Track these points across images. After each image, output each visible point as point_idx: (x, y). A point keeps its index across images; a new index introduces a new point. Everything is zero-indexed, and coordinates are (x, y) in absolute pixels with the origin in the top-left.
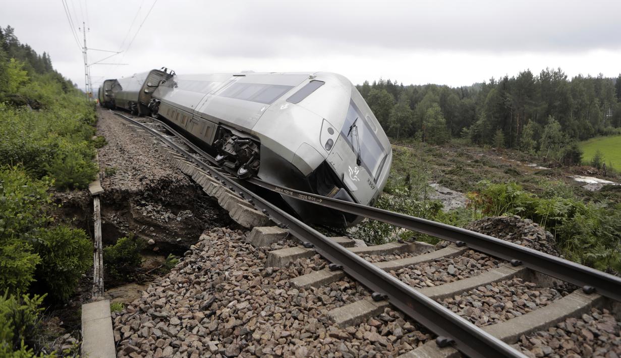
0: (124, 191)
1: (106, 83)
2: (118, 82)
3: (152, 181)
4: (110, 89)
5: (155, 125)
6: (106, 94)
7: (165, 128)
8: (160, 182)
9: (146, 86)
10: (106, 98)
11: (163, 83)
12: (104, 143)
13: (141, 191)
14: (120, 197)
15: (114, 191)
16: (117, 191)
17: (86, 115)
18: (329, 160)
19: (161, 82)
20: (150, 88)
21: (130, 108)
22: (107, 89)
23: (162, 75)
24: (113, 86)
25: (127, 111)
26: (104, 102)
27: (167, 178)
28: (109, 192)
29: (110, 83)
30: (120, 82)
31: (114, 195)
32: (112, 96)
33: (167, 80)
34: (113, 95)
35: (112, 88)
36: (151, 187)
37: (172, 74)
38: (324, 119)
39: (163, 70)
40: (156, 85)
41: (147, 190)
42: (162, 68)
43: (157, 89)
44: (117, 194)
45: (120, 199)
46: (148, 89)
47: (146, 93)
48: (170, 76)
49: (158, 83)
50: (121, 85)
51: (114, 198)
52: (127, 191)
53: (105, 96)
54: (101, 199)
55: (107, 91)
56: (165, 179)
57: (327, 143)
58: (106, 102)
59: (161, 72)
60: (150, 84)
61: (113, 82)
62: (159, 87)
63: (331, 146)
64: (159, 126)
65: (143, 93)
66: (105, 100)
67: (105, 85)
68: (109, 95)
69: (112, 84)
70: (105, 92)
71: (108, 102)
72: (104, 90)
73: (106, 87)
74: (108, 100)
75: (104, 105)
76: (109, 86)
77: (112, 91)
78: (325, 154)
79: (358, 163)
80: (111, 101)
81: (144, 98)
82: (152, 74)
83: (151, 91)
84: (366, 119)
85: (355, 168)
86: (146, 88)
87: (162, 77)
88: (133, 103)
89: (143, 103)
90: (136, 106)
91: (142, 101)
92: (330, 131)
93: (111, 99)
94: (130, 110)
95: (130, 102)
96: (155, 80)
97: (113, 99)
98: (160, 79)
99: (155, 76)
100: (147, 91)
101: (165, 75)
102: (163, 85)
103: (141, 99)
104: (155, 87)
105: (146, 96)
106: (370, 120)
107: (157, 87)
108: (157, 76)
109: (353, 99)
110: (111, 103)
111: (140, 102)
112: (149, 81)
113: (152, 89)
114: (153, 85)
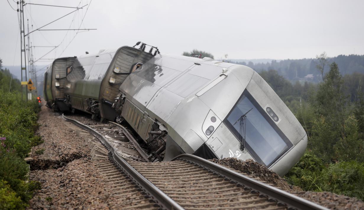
0: (47, 160)
1: (58, 65)
2: (78, 63)
3: (67, 155)
4: (65, 76)
5: (112, 131)
6: (57, 84)
7: (124, 135)
8: (72, 156)
9: (111, 73)
10: (57, 92)
11: (138, 67)
12: (40, 142)
13: (58, 161)
14: (44, 165)
15: (40, 161)
16: (42, 161)
17: (22, 117)
18: (208, 143)
19: (135, 67)
20: (118, 76)
21: (90, 110)
22: (58, 76)
23: (136, 56)
24: (69, 70)
25: (86, 115)
26: (53, 101)
27: (78, 153)
28: (37, 161)
29: (63, 65)
30: (82, 63)
31: (40, 163)
33: (144, 62)
35: (67, 74)
36: (66, 159)
37: (153, 53)
38: (211, 110)
39: (138, 47)
41: (63, 161)
42: (138, 44)
43: (128, 78)
44: (42, 163)
45: (44, 167)
46: (114, 77)
47: (111, 84)
48: (150, 56)
49: (130, 67)
50: (84, 67)
51: (40, 165)
52: (48, 161)
53: (54, 89)
54: (31, 165)
55: (58, 80)
56: (76, 154)
57: (208, 129)
58: (56, 101)
59: (136, 50)
60: (117, 70)
61: (69, 63)
62: (131, 75)
63: (211, 132)
64: (117, 133)
65: (106, 84)
66: (55, 96)
67: (56, 68)
68: (61, 87)
69: (68, 66)
70: (56, 80)
71: (60, 101)
72: (54, 78)
73: (57, 72)
74: (60, 96)
75: (54, 105)
76: (61, 69)
77: (67, 80)
78: (205, 138)
79: (242, 148)
80: (64, 98)
81: (107, 92)
82: (121, 53)
83: (119, 80)
84: (265, 110)
85: (237, 151)
86: (110, 77)
87: (136, 59)
88: (93, 101)
89: (107, 100)
90: (97, 106)
91: (105, 97)
92: (213, 119)
93: (66, 95)
94: (91, 113)
95: (90, 99)
96: (125, 63)
97: (68, 94)
98: (133, 61)
99: (125, 56)
100: (112, 81)
101: (142, 56)
102: (138, 70)
103: (103, 95)
104: (126, 75)
105: (112, 90)
106: (271, 111)
107: (128, 74)
108: (128, 57)
109: (249, 92)
110: (65, 101)
111: (103, 99)
112: (116, 65)
113: (121, 78)
114: (122, 72)
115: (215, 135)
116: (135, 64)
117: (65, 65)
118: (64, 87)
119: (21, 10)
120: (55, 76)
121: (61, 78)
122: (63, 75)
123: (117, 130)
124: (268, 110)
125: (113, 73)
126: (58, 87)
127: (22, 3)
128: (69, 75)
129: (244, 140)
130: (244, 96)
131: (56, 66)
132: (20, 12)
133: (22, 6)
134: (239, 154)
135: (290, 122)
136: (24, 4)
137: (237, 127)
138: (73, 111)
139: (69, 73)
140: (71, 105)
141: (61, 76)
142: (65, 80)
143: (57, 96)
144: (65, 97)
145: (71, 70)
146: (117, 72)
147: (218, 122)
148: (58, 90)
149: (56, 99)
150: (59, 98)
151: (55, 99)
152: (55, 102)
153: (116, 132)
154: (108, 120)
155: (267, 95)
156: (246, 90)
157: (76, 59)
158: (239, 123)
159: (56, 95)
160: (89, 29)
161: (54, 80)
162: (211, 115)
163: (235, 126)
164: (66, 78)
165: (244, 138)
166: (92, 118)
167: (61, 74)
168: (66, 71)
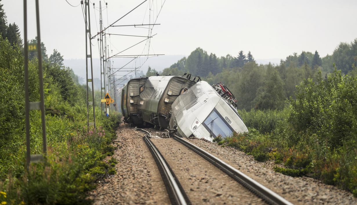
1: (132, 84)
2: (150, 83)
4: (138, 94)
6: (132, 101)
11: (185, 91)
18: (194, 134)
19: (183, 90)
20: (171, 97)
21: (153, 121)
22: (132, 94)
23: (184, 82)
24: (142, 89)
25: (151, 126)
29: (137, 85)
32: (141, 105)
33: (189, 88)
34: (142, 103)
35: (140, 93)
37: (196, 81)
38: (196, 118)
39: (185, 77)
40: (178, 94)
42: (185, 74)
47: (166, 103)
49: (179, 91)
53: (129, 105)
55: (132, 97)
57: (194, 127)
59: (184, 79)
60: (170, 93)
61: (142, 83)
62: (180, 96)
63: (196, 128)
66: (130, 112)
67: (131, 87)
68: (135, 104)
69: (141, 86)
70: (130, 98)
71: (134, 115)
72: (129, 96)
73: (131, 90)
74: (134, 111)
75: (129, 119)
76: (135, 88)
77: (140, 98)
78: (193, 131)
79: (211, 136)
80: (138, 114)
81: (163, 109)
82: (173, 81)
83: (171, 100)
84: (224, 118)
85: (208, 138)
86: (165, 98)
87: (183, 85)
88: (155, 115)
89: (163, 114)
90: (157, 118)
91: (162, 112)
92: (197, 122)
93: (138, 110)
94: (154, 124)
95: (153, 113)
96: (176, 88)
97: (140, 110)
98: (182, 87)
99: (176, 83)
100: (167, 100)
101: (188, 83)
102: (185, 93)
103: (160, 111)
104: (176, 97)
105: (166, 107)
106: (228, 118)
107: (178, 96)
108: (178, 84)
109: (216, 109)
110: (138, 116)
111: (160, 114)
112: (169, 89)
113: (173, 98)
114: (174, 94)
115: (197, 130)
116: (183, 89)
117: (139, 84)
118: (138, 104)
119: (100, 40)
120: (130, 94)
121: (135, 96)
122: (137, 94)
123: (164, 133)
124: (226, 118)
125: (167, 95)
126: (132, 104)
127: (101, 34)
128: (141, 93)
129: (212, 132)
130: (214, 111)
131: (131, 86)
132: (100, 41)
133: (101, 36)
134: (209, 139)
135: (237, 124)
136: (103, 34)
137: (209, 126)
138: (144, 124)
139: (142, 92)
140: (142, 119)
141: (135, 94)
142: (138, 97)
143: (132, 112)
144: (138, 112)
145: (143, 89)
146: (170, 95)
147: (199, 124)
148: (132, 106)
149: (131, 114)
150: (133, 113)
151: (129, 114)
152: (130, 117)
153: (163, 134)
154: (164, 128)
155: (226, 111)
156: (215, 108)
157: (148, 80)
158: (210, 124)
159: (131, 110)
160: (158, 55)
161: (129, 98)
162: (196, 120)
163: (208, 126)
164: (139, 96)
165: (212, 131)
166: (155, 128)
167: (135, 92)
168: (139, 90)
